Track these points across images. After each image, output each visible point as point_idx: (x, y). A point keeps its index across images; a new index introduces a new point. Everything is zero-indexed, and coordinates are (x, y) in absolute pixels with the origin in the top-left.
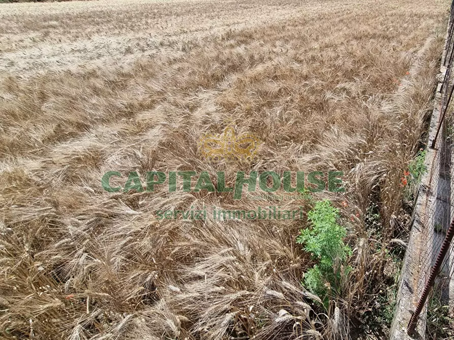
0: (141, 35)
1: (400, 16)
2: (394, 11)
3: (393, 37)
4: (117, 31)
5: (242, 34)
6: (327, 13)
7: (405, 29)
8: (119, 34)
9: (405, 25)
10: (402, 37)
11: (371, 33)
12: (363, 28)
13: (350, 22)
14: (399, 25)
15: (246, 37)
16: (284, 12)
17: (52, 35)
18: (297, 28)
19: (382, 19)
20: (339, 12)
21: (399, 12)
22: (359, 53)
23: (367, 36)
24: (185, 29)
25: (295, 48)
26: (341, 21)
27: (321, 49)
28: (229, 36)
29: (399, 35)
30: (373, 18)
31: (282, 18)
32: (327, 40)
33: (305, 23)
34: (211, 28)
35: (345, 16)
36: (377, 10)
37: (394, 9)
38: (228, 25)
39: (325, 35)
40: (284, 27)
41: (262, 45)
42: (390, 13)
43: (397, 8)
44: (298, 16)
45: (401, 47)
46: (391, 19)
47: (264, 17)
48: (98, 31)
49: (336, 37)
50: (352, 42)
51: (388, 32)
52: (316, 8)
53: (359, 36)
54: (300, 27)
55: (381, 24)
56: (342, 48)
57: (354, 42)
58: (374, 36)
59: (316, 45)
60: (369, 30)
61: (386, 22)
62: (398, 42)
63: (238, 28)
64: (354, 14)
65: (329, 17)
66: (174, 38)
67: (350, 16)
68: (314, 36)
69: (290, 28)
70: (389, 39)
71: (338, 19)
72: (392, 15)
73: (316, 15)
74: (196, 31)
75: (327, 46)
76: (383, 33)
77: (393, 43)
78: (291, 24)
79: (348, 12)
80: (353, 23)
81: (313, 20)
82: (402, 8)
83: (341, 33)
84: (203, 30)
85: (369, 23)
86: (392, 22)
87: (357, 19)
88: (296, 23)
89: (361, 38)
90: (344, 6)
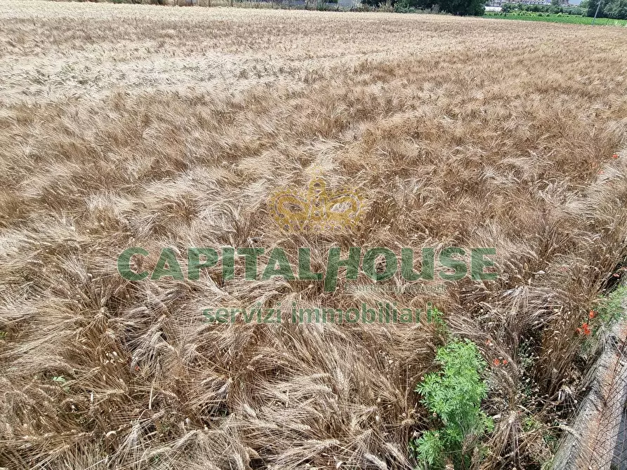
0: (259, 56)
2: (604, 55)
3: (598, 96)
4: (234, 48)
5: (380, 67)
6: (500, 48)
7: (619, 84)
8: (237, 52)
9: (620, 78)
10: (612, 97)
11: (563, 85)
12: (553, 77)
13: (533, 66)
15: (385, 73)
16: (439, 41)
17: (167, 46)
18: (454, 66)
19: (583, 65)
20: (518, 49)
21: (611, 57)
22: (541, 115)
23: (556, 89)
24: (312, 54)
25: (450, 95)
26: (521, 62)
27: (485, 102)
28: (364, 68)
29: (609, 92)
30: (568, 63)
31: (436, 49)
32: (496, 88)
33: (467, 60)
34: (343, 54)
35: (526, 56)
38: (364, 53)
39: (494, 81)
40: (437, 63)
41: (405, 86)
44: (459, 48)
45: (608, 113)
46: (598, 65)
47: (412, 46)
48: (215, 46)
49: (510, 85)
50: (533, 96)
51: (590, 87)
53: (544, 88)
54: (459, 66)
55: (583, 74)
56: (517, 103)
57: (536, 97)
58: (567, 91)
59: (480, 95)
60: (561, 81)
61: (589, 71)
62: (605, 104)
63: (377, 59)
64: (540, 53)
65: (502, 55)
66: (296, 64)
67: (533, 55)
68: (478, 81)
69: (445, 65)
71: (515, 59)
72: (599, 61)
73: (484, 50)
74: (324, 57)
75: (495, 98)
78: (447, 60)
79: (532, 50)
80: (538, 66)
81: (479, 56)
83: (517, 81)
84: (333, 56)
85: (562, 69)
86: (599, 72)
87: (544, 61)
88: (455, 59)
89: (546, 91)
90: (527, 40)
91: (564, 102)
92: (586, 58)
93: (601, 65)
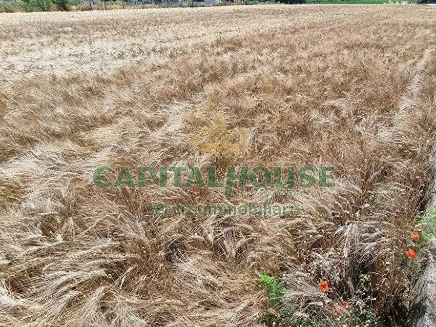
0: (137, 41)
1: (393, 25)
2: (386, 21)
3: (388, 47)
4: (118, 37)
5: (231, 41)
6: (318, 22)
7: (400, 38)
9: (400, 35)
10: (397, 47)
11: (363, 42)
12: (355, 37)
13: (341, 31)
14: (392, 34)
16: (275, 21)
18: (286, 36)
19: (374, 28)
20: (330, 21)
21: (392, 22)
22: (350, 64)
23: (358, 46)
24: (179, 36)
25: (283, 57)
26: (332, 29)
27: (310, 58)
28: (219, 43)
29: (395, 44)
30: (365, 27)
31: (273, 26)
32: (316, 49)
33: (295, 31)
34: (204, 35)
35: (336, 25)
36: (369, 20)
37: (386, 18)
38: (220, 33)
39: (314, 43)
40: (273, 35)
41: (248, 53)
42: (382, 22)
43: (390, 17)
44: (289, 24)
45: (397, 59)
46: (384, 28)
47: (256, 25)
48: (102, 37)
49: (326, 46)
50: (343, 52)
51: (381, 42)
52: (307, 17)
53: (350, 45)
54: (290, 36)
55: (374, 33)
56: (332, 57)
57: (345, 52)
58: (367, 46)
59: (304, 54)
60: (361, 39)
61: (379, 31)
62: (393, 52)
63: (229, 36)
64: (345, 23)
65: (320, 26)
66: (167, 45)
67: (341, 25)
68: (303, 45)
69: (279, 36)
70: (383, 49)
71: (329, 28)
72: (384, 24)
73: (307, 24)
74: (190, 38)
75: (316, 55)
76: (375, 42)
77: (389, 54)
78: (281, 32)
79: (340, 21)
80: (344, 31)
81: (304, 28)
82: (395, 18)
83: (331, 42)
84: (196, 37)
85: (361, 32)
86: (386, 31)
87: (348, 28)
88: (287, 32)
89: (352, 47)
90: (336, 16)
91: (365, 54)
92: (375, 24)
93: (386, 27)
